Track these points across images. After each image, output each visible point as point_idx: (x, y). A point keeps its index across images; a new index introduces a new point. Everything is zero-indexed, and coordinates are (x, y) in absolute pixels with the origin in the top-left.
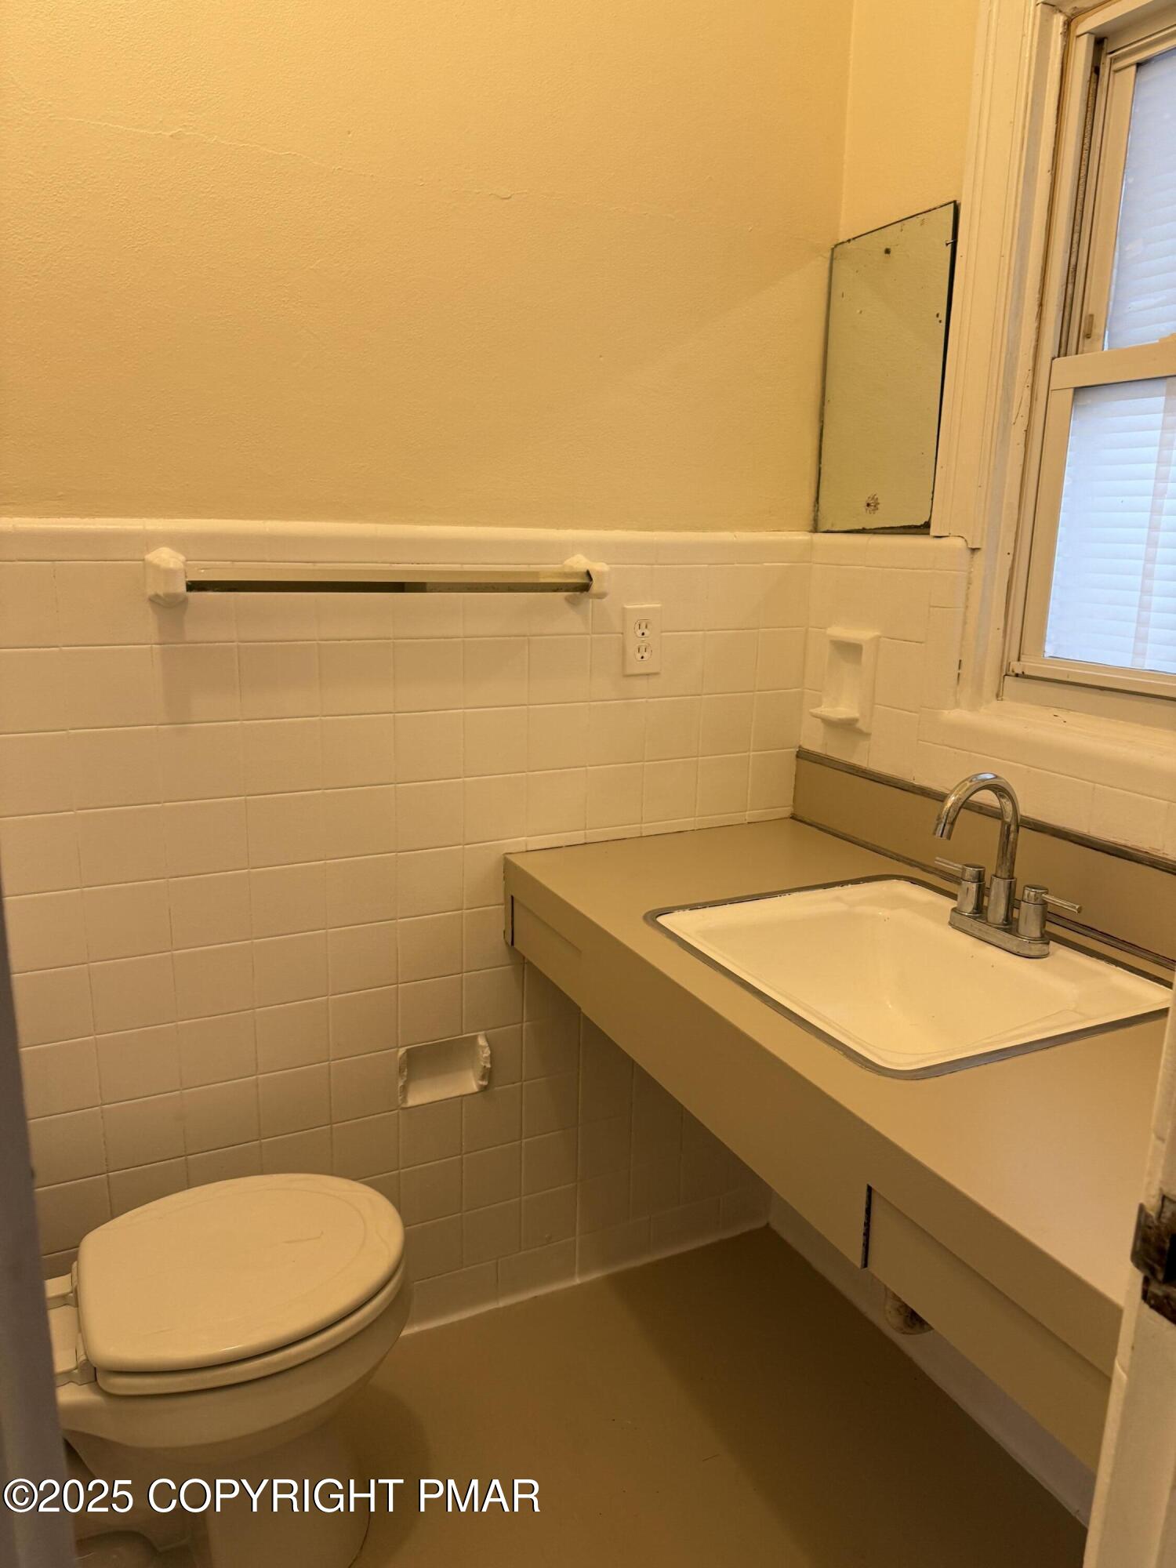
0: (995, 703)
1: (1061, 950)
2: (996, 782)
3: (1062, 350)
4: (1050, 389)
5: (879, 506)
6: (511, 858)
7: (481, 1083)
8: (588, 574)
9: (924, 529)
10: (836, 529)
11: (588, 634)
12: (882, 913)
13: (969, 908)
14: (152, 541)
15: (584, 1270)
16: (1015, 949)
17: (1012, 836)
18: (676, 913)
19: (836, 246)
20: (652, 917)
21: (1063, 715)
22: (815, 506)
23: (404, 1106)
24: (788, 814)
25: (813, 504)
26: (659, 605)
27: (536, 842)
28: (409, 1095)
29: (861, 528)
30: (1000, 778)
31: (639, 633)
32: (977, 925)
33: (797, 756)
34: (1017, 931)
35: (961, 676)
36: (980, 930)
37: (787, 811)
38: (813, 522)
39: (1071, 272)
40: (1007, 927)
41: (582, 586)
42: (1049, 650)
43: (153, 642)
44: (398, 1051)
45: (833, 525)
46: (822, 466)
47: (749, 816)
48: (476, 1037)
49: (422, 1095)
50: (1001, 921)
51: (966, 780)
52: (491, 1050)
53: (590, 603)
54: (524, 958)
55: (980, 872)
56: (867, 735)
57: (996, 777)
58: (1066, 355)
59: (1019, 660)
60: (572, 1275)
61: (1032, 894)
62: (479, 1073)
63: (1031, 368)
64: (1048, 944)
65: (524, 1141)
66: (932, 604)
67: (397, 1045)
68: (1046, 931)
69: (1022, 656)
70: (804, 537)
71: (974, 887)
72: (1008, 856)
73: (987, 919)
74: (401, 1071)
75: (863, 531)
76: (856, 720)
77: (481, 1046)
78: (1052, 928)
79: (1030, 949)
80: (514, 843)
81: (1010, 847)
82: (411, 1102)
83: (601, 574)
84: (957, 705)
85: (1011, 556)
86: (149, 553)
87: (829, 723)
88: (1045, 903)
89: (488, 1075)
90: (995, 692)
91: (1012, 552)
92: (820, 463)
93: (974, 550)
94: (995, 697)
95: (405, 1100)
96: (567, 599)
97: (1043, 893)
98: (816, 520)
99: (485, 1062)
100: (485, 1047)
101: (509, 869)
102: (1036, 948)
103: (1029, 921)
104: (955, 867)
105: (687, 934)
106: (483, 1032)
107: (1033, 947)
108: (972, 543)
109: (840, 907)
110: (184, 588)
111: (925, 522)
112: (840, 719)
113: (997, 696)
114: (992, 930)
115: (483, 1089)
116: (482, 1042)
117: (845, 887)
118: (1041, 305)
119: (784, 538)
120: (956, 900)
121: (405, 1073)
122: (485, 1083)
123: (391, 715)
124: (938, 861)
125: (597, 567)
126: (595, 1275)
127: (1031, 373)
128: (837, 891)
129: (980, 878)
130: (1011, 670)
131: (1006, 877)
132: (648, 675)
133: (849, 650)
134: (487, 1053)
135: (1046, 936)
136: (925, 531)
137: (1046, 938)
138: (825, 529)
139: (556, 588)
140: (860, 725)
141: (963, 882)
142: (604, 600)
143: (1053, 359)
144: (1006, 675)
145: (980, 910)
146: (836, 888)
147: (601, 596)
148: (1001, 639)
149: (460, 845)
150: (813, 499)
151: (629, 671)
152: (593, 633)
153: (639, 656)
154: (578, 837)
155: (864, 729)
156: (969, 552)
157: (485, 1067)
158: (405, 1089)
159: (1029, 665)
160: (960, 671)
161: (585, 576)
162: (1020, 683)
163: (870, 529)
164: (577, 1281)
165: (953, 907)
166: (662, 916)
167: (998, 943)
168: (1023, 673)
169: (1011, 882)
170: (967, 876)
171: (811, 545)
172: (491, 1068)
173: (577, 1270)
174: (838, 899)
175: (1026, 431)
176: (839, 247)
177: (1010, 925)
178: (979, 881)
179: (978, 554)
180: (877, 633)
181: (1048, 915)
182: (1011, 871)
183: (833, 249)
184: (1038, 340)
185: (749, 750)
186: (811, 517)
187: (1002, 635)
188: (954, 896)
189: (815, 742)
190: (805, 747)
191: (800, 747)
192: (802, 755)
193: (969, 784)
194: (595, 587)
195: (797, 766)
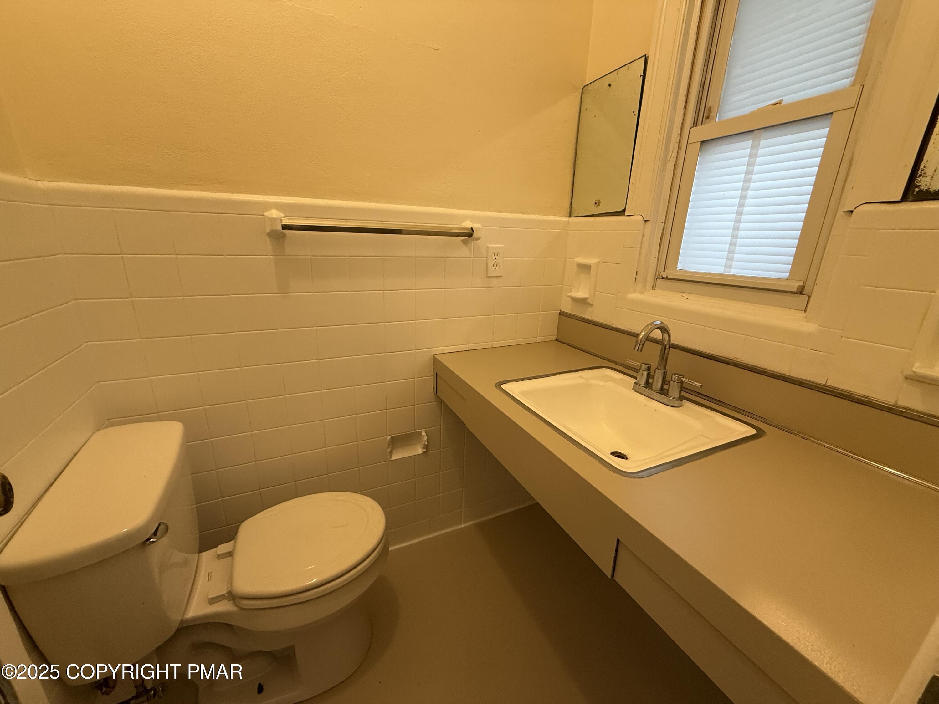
0: (651, 290)
1: (687, 403)
2: (662, 325)
3: (695, 124)
4: (688, 143)
5: (600, 204)
6: (436, 356)
7: (423, 450)
8: (472, 228)
9: (622, 213)
10: (580, 215)
11: (472, 258)
12: (601, 383)
13: (643, 382)
14: (267, 206)
15: (465, 522)
16: (666, 403)
17: (666, 351)
18: (510, 383)
19: (584, 87)
20: (499, 385)
21: (686, 296)
22: (570, 206)
23: (390, 459)
24: (554, 339)
25: (569, 205)
26: (503, 246)
27: (447, 349)
28: (393, 455)
29: (591, 214)
30: (663, 323)
31: (494, 258)
32: (647, 391)
33: (559, 314)
34: (668, 394)
35: (637, 279)
36: (649, 393)
37: (554, 338)
38: (569, 213)
39: (703, 85)
40: (661, 392)
41: (469, 234)
42: (679, 266)
43: (270, 255)
44: (387, 438)
45: (578, 214)
46: (574, 188)
47: (538, 339)
48: (421, 432)
49: (397, 456)
50: (659, 389)
51: (649, 324)
52: (427, 437)
53: (473, 243)
54: (442, 400)
55: (649, 366)
56: (592, 305)
57: (662, 323)
58: (696, 126)
59: (664, 271)
60: (461, 523)
61: (677, 378)
62: (422, 447)
63: (679, 133)
64: (682, 400)
65: (441, 472)
66: (625, 246)
67: (387, 434)
68: (682, 396)
69: (666, 270)
70: (566, 219)
71: (646, 373)
72: (664, 359)
73: (652, 388)
74: (389, 445)
75: (593, 215)
76: (587, 298)
77: (423, 435)
78: (683, 394)
79: (675, 403)
80: (438, 350)
81: (665, 357)
82: (393, 458)
83: (478, 229)
84: (635, 291)
85: (663, 224)
86: (266, 212)
87: (574, 300)
88: (682, 382)
89: (426, 447)
90: (652, 285)
91: (664, 222)
92: (573, 186)
93: (646, 221)
94: (651, 288)
95: (391, 457)
96: (463, 241)
97: (681, 378)
98: (570, 212)
99: (425, 442)
100: (425, 436)
101: (435, 361)
102: (677, 403)
103: (674, 391)
104: (637, 364)
105: (514, 393)
106: (424, 430)
107: (676, 402)
108: (646, 217)
109: (582, 381)
110: (280, 228)
111: (623, 210)
112: (580, 298)
113: (653, 288)
114: (655, 394)
115: (424, 452)
116: (424, 434)
117: (584, 371)
118: (686, 103)
119: (557, 219)
120: (636, 379)
121: (391, 446)
122: (425, 450)
123: (382, 291)
124: (628, 361)
125: (476, 226)
126: (470, 523)
127: (679, 136)
128: (580, 373)
129: (649, 369)
130: (661, 276)
131: (662, 369)
132: (497, 277)
133: (585, 268)
134: (426, 438)
135: (681, 397)
136: (623, 213)
137: (681, 398)
138: (575, 216)
139: (457, 235)
140: (589, 301)
141: (641, 371)
142: (478, 241)
143: (691, 128)
144: (657, 278)
145: (648, 384)
146: (580, 372)
147: (478, 239)
148: (656, 262)
149: (414, 350)
150: (569, 203)
151: (489, 275)
152: (473, 257)
153: (494, 268)
154: (466, 347)
155: (591, 302)
156: (643, 222)
157: (425, 444)
158: (391, 453)
159: (669, 273)
160: (636, 276)
161: (471, 230)
162: (664, 281)
163: (596, 214)
164: (463, 526)
165: (635, 381)
166: (504, 385)
167: (658, 400)
168: (667, 277)
169: (665, 372)
170: (643, 368)
171: (568, 222)
172: (427, 445)
173: (462, 521)
174: (581, 377)
175: (674, 164)
176: (586, 87)
177: (663, 391)
178: (648, 371)
179: (648, 223)
180: (599, 260)
181: (683, 388)
182: (665, 366)
183: (583, 88)
184: (683, 120)
185: (539, 311)
186: (569, 211)
187: (656, 260)
188: (636, 378)
189: (567, 308)
190: (563, 310)
191: (561, 310)
192: (561, 314)
193: (650, 327)
194: (475, 235)
195: (559, 318)
